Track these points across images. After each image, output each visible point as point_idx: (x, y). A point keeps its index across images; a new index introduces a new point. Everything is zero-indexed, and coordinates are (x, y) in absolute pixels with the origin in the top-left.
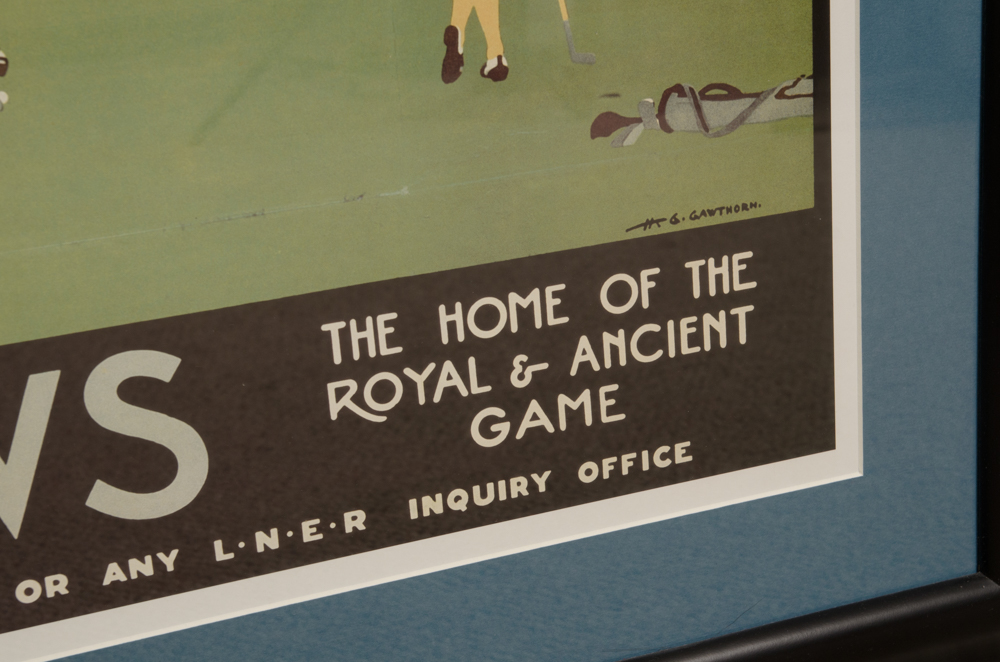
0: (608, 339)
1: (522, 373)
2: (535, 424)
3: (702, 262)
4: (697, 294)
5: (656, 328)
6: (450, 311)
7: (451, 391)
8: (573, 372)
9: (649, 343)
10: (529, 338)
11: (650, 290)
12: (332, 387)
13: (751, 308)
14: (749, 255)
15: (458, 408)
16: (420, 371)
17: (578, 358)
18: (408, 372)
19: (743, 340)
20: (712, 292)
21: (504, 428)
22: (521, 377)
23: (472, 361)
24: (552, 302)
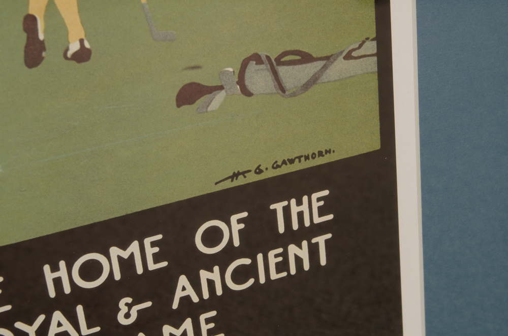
0: (204, 275)
1: (128, 312)
3: (285, 203)
4: (281, 229)
5: (247, 261)
6: (55, 268)
8: (175, 306)
9: (240, 275)
10: (132, 283)
11: (240, 231)
13: (329, 236)
14: (326, 193)
16: (30, 323)
17: (179, 294)
18: (19, 325)
19: (323, 261)
20: (295, 226)
22: (127, 316)
23: (80, 309)
24: (150, 251)
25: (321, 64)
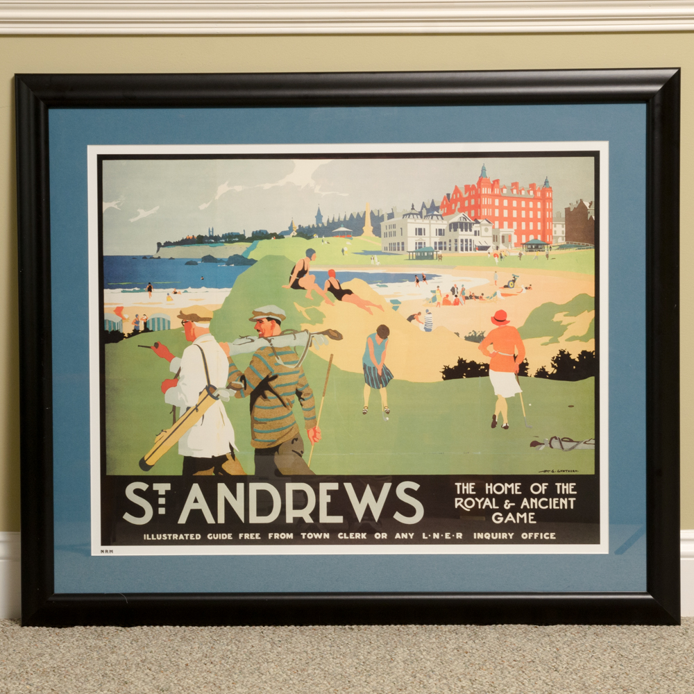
0: (532, 500)
1: (507, 505)
2: (510, 519)
3: (560, 484)
4: (559, 492)
5: (546, 500)
6: (489, 485)
7: (487, 506)
8: (522, 507)
9: (544, 503)
10: (510, 496)
11: (545, 489)
12: (456, 499)
13: (575, 499)
14: (575, 484)
15: (489, 512)
16: (480, 499)
17: (523, 504)
19: (572, 507)
20: (563, 493)
21: (501, 519)
23: (494, 499)
24: (517, 488)
25: (575, 443)
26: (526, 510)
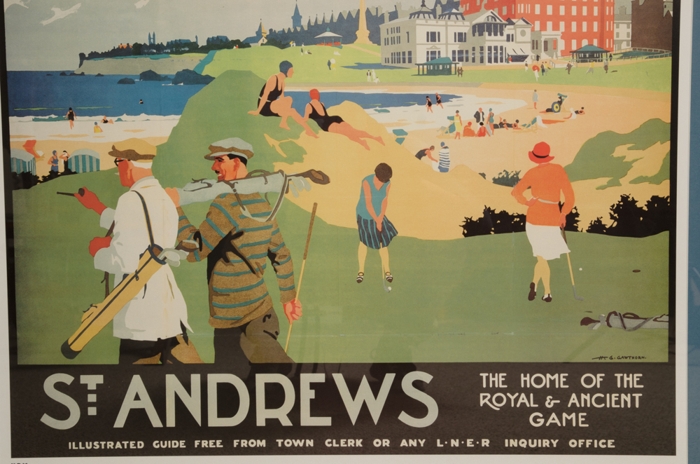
0: (583, 396)
1: (550, 403)
2: (553, 422)
3: (622, 375)
4: (619, 386)
6: (525, 376)
7: (523, 404)
8: (569, 406)
9: (599, 401)
10: (553, 391)
11: (601, 382)
12: (482, 395)
13: (641, 395)
14: (641, 375)
15: (526, 411)
16: (513, 395)
17: (571, 401)
18: (508, 394)
19: (637, 406)
20: (625, 386)
21: (542, 421)
22: (549, 404)
23: (532, 395)
24: (563, 380)
25: (642, 321)
26: (574, 409)
